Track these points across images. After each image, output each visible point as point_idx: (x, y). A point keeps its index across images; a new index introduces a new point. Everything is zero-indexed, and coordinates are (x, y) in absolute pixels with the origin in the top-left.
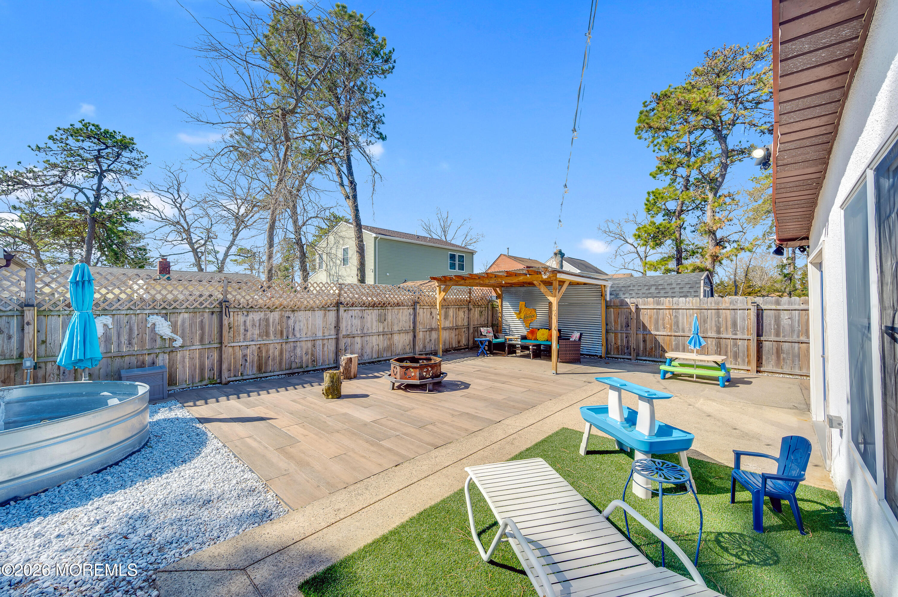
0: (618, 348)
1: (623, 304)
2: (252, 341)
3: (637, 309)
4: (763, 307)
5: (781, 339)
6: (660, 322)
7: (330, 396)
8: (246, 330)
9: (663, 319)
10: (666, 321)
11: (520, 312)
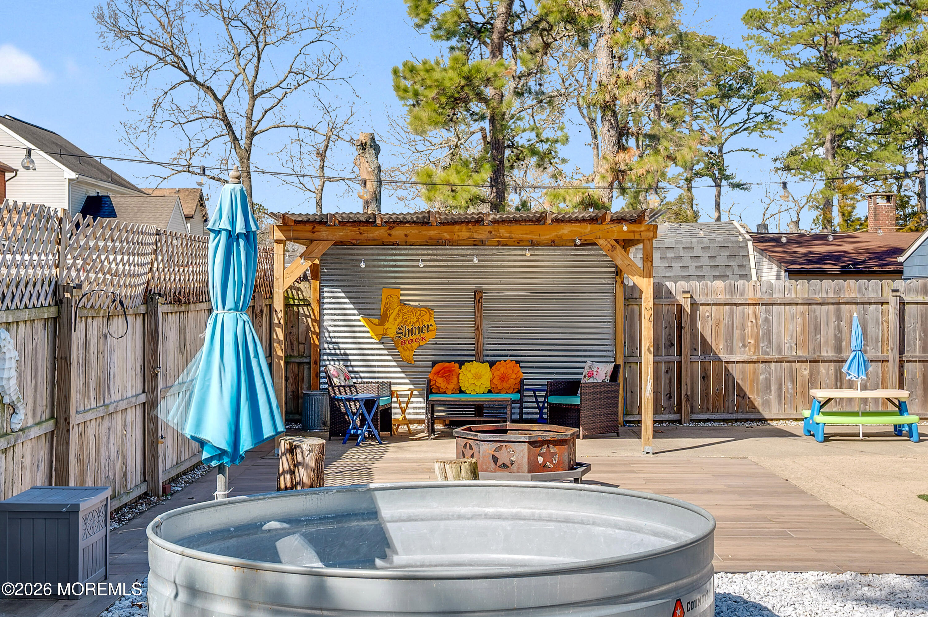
4: (906, 298)
6: (737, 333)
9: (743, 327)
10: (749, 330)
11: (384, 319)
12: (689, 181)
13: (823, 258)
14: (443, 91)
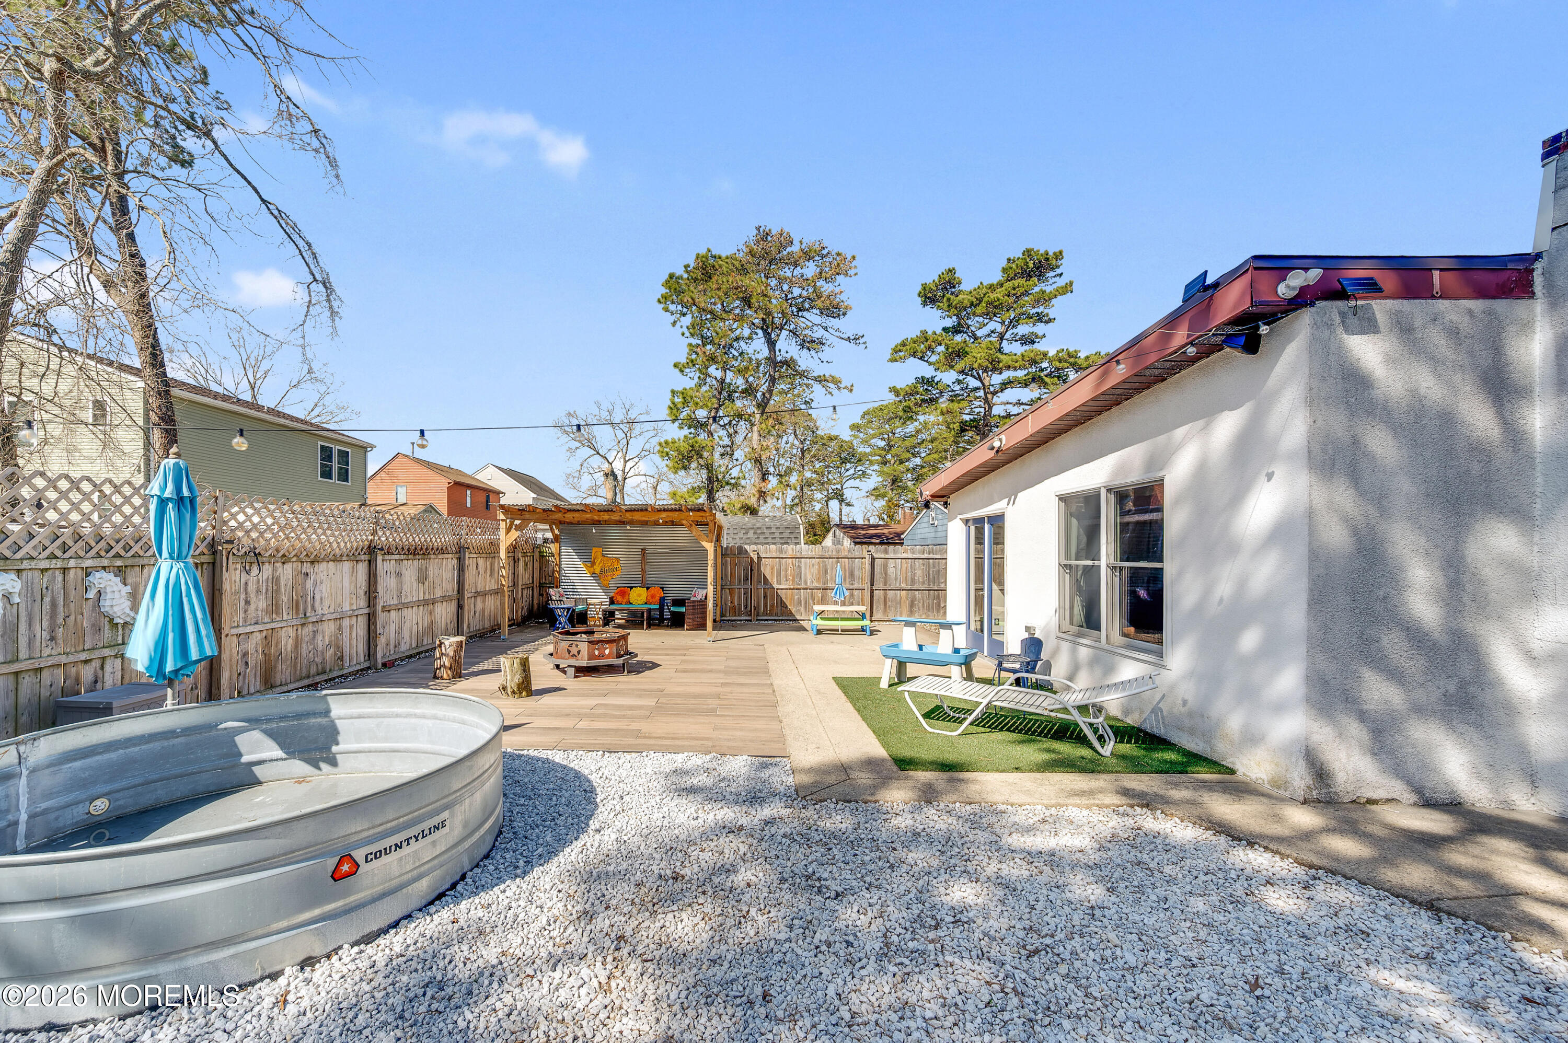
0: (734, 607)
1: (741, 551)
2: (256, 623)
3: (759, 558)
4: (876, 556)
5: (887, 587)
6: (783, 573)
7: (524, 693)
8: (247, 602)
9: (786, 570)
10: (789, 571)
11: (593, 564)
12: (827, 501)
13: (872, 536)
14: (680, 453)
